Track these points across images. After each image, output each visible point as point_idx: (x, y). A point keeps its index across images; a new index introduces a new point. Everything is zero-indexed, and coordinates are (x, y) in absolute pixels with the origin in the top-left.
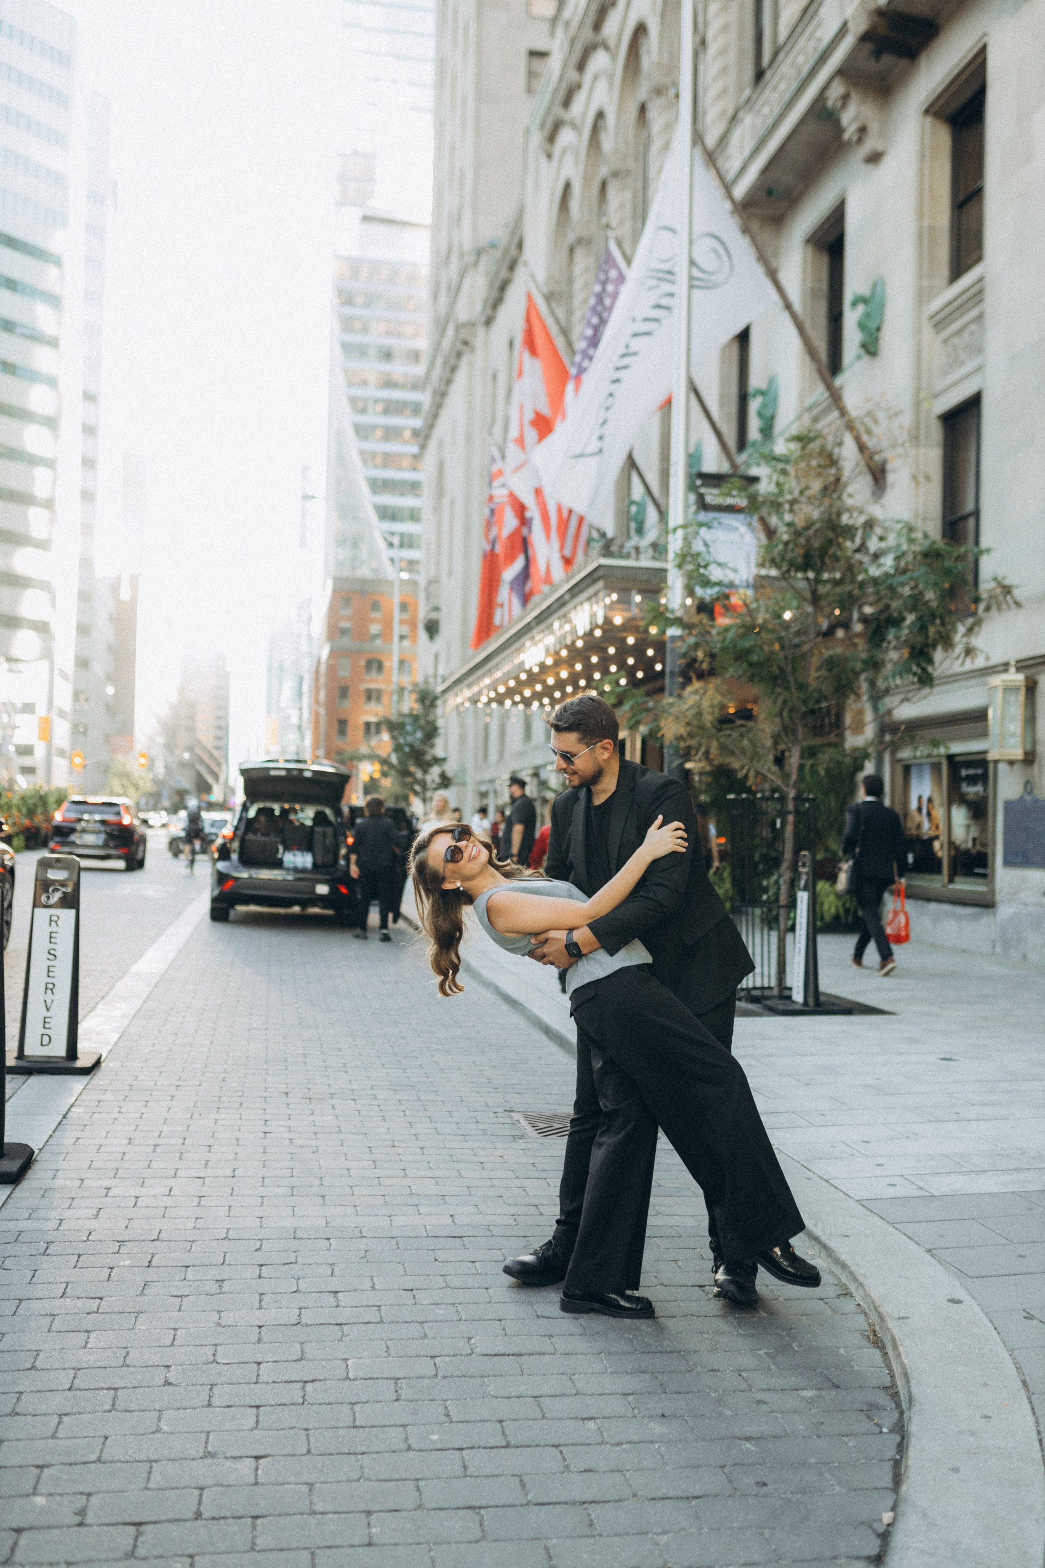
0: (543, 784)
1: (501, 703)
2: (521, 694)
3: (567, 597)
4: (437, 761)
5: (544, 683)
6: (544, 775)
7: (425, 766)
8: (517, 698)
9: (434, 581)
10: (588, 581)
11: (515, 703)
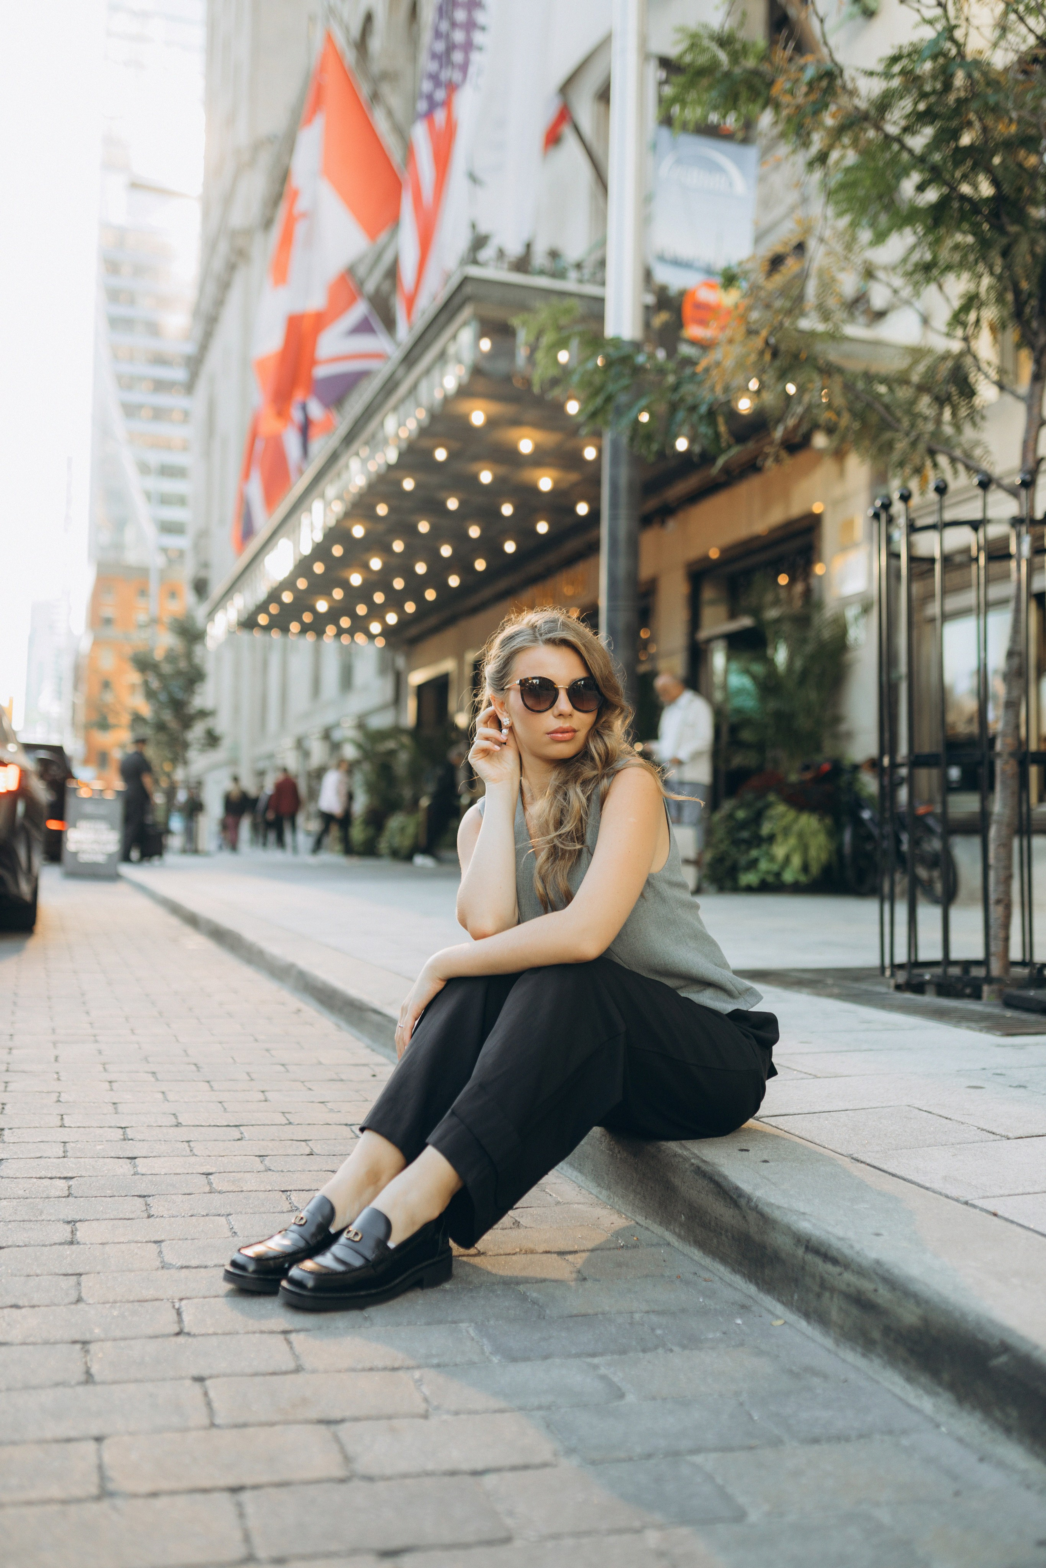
0: (335, 747)
1: (285, 630)
2: (313, 610)
3: (400, 372)
4: (203, 714)
5: (345, 585)
6: (337, 735)
7: (187, 721)
8: (307, 618)
9: (203, 534)
10: (443, 318)
11: (305, 628)
